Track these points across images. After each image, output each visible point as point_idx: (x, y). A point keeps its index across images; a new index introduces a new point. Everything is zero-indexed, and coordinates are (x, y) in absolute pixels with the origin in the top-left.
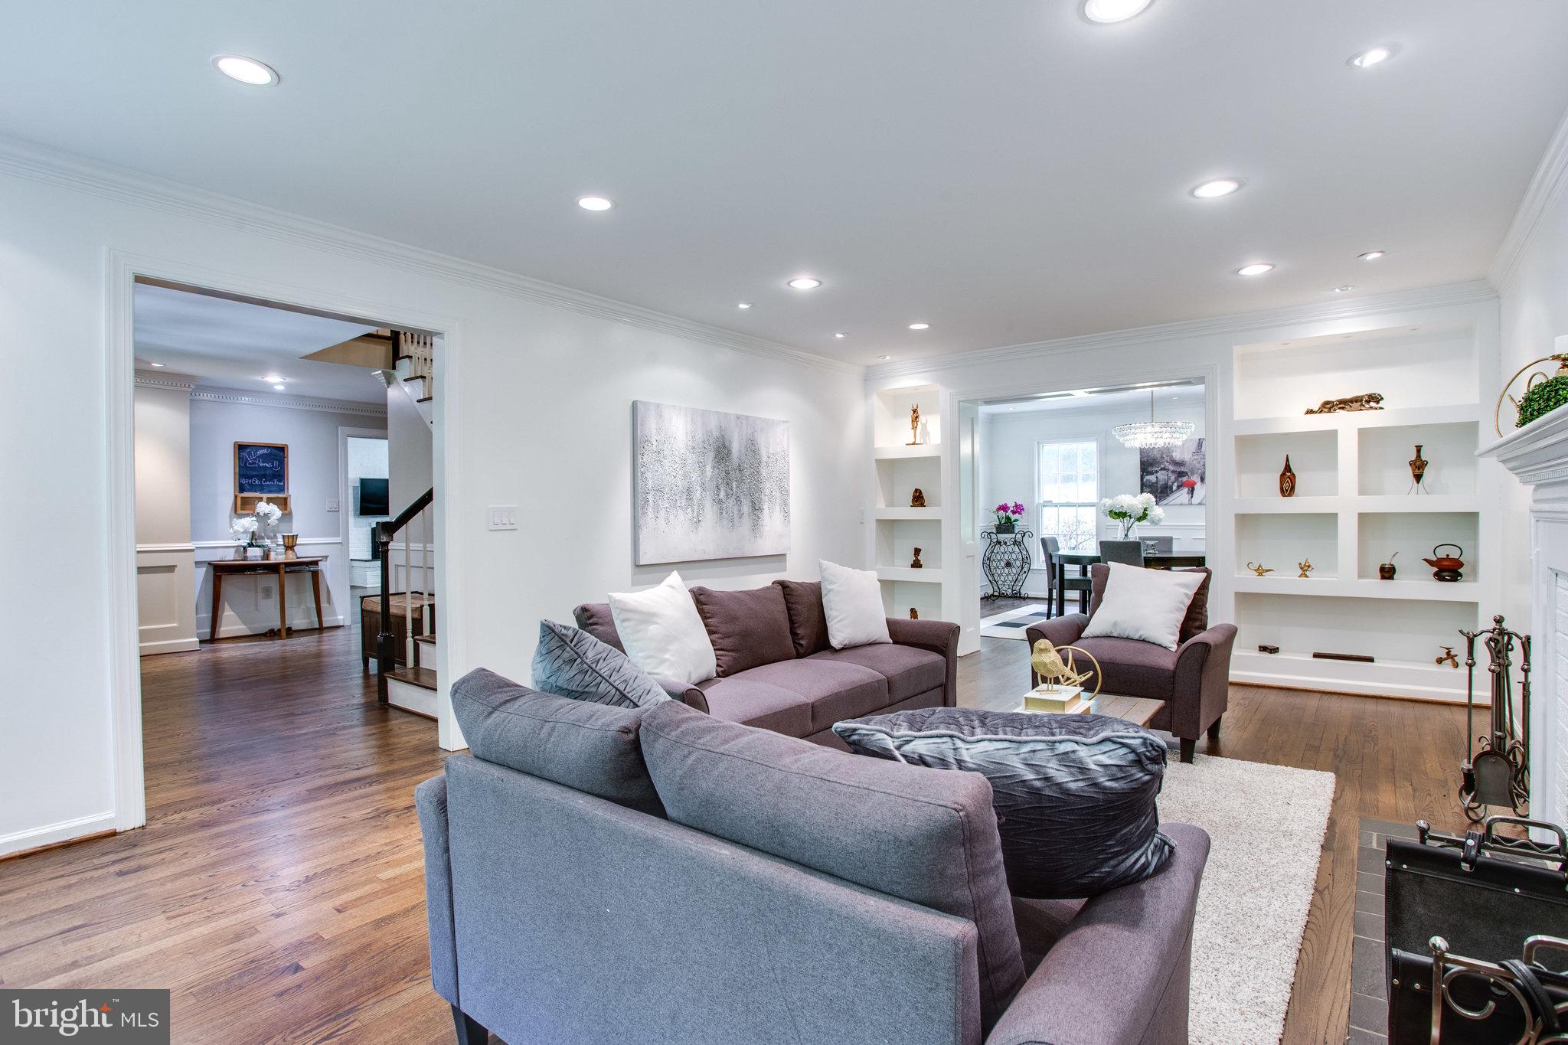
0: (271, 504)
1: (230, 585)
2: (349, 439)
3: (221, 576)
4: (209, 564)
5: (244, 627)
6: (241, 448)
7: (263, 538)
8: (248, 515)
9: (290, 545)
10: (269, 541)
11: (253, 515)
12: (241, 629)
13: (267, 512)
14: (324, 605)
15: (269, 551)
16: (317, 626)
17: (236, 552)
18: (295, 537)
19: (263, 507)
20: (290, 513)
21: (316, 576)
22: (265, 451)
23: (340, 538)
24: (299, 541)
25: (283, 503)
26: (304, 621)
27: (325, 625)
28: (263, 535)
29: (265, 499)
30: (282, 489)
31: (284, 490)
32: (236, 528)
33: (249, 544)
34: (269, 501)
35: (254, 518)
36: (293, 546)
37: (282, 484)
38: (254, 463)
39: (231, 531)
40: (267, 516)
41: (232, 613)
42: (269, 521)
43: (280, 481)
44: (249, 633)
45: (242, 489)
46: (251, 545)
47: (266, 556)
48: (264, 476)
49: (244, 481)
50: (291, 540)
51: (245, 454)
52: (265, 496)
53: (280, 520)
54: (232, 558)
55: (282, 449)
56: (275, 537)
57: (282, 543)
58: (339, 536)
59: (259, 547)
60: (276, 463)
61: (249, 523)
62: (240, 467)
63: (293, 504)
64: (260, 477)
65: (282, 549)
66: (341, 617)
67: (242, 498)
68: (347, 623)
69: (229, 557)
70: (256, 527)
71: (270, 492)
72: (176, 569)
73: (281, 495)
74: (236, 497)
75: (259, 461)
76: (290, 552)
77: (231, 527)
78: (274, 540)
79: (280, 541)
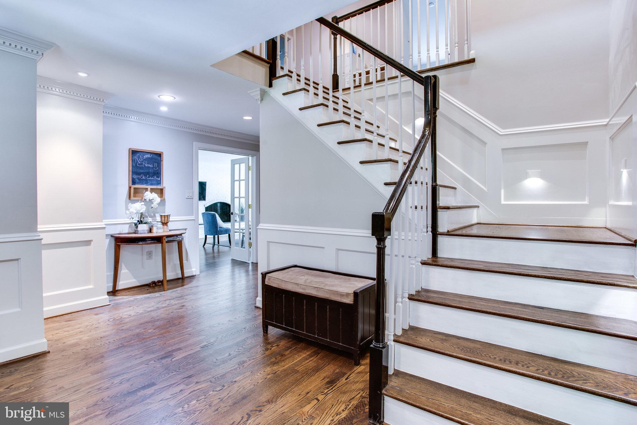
0: (153, 193)
1: (126, 251)
2: (199, 151)
3: (119, 245)
4: (112, 236)
5: (134, 280)
6: (134, 152)
7: (147, 217)
8: (138, 201)
9: (166, 222)
10: (151, 219)
11: (141, 201)
12: (132, 282)
13: (151, 198)
14: (184, 262)
15: (152, 226)
16: (180, 276)
17: (130, 227)
18: (168, 216)
19: (149, 195)
20: (164, 199)
21: (180, 244)
22: (149, 156)
23: (194, 217)
24: (171, 218)
25: (161, 192)
26: (172, 274)
27: (186, 275)
28: (147, 214)
29: (149, 189)
30: (159, 183)
31: (160, 183)
32: (131, 210)
33: (138, 221)
34: (152, 190)
35: (143, 203)
36: (167, 223)
37: (159, 179)
38: (142, 164)
39: (128, 212)
40: (151, 201)
41: (127, 271)
42: (152, 205)
43: (158, 177)
44: (139, 284)
45: (134, 183)
46: (140, 222)
47: (150, 231)
48: (148, 173)
49: (135, 177)
50: (166, 218)
51: (136, 157)
52: (149, 187)
53: (159, 204)
54: (127, 232)
55: (159, 155)
56: (155, 216)
57: (160, 220)
58: (193, 215)
59: (145, 223)
60: (156, 165)
61: (138, 207)
62: (133, 166)
63: (166, 193)
64: (146, 174)
65: (160, 225)
66: (193, 270)
67: (134, 188)
68: (198, 273)
69: (124, 231)
70: (144, 209)
71: (152, 184)
72: (92, 243)
73: (159, 187)
74: (130, 188)
75: (145, 163)
76: (165, 226)
77: (127, 209)
78: (154, 218)
79: (159, 219)
